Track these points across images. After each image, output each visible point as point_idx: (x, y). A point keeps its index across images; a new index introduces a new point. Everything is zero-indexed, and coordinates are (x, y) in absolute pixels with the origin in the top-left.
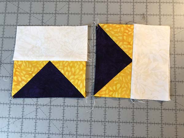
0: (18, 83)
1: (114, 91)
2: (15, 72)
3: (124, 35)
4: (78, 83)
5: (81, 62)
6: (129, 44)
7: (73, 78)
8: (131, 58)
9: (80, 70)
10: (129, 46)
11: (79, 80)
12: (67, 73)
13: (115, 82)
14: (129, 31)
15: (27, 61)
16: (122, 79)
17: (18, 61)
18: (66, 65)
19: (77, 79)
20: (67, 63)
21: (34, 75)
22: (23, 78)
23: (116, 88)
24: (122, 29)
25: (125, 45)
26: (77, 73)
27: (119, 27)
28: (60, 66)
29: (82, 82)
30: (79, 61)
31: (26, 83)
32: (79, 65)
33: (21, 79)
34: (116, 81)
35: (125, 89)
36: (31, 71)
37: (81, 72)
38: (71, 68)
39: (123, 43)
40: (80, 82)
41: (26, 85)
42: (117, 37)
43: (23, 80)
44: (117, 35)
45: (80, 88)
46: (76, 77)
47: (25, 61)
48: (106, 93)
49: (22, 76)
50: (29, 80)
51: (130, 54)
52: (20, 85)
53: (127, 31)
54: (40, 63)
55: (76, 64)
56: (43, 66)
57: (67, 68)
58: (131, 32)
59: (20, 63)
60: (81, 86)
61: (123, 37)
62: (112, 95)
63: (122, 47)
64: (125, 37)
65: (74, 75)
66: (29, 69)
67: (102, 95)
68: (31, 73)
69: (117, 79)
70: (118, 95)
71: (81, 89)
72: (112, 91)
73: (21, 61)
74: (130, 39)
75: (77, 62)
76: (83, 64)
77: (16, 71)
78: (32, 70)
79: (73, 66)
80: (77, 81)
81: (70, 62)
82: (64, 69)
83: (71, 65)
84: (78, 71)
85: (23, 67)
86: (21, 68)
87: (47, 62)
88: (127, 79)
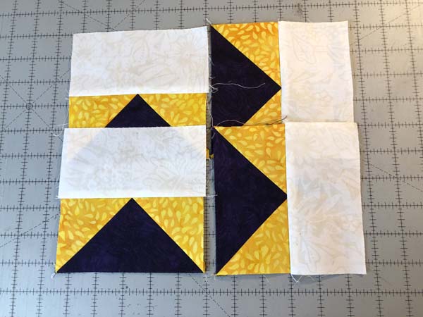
0: (69, 243)
1: (257, 262)
2: (63, 222)
3: (267, 147)
4: (188, 243)
5: (194, 199)
6: (278, 162)
7: (179, 233)
8: (284, 190)
9: (193, 216)
10: (278, 167)
11: (190, 236)
12: (166, 223)
13: (257, 244)
14: (276, 137)
15: (86, 199)
16: (271, 235)
17: (68, 200)
18: (164, 206)
19: (187, 233)
20: (167, 201)
21: (100, 227)
22: (78, 233)
23: (260, 255)
24: (262, 134)
25: (270, 165)
26: (185, 222)
27: (254, 132)
28: (152, 207)
29: (197, 240)
30: (191, 198)
31: (83, 245)
32: (191, 206)
33: (74, 235)
34: (259, 239)
35: (278, 255)
36: (94, 219)
37: (195, 220)
38: (175, 211)
39: (266, 162)
40: (192, 239)
41: (84, 248)
42: (252, 151)
43: (78, 238)
44: (252, 147)
45: (192, 252)
46: (185, 229)
47: (81, 199)
48: (240, 267)
49: (76, 230)
50: (91, 237)
51: (281, 183)
52: (71, 249)
53: (272, 138)
54: (113, 202)
55: (184, 204)
56: (118, 209)
57: (167, 211)
58: (281, 139)
59: (71, 204)
60: (195, 248)
61: (265, 152)
62: (253, 269)
63: (264, 171)
64: (268, 151)
65: (182, 226)
66: (91, 216)
67: (233, 271)
68: (94, 222)
69: (261, 235)
70: (265, 269)
71: (194, 255)
72: (253, 262)
73: (74, 200)
74: (279, 154)
75: (186, 198)
76: (198, 204)
77: (65, 220)
78: (97, 218)
79: (179, 208)
80: (186, 238)
81: (172, 199)
82: (160, 215)
83: (175, 205)
84: (187, 218)
85: (77, 211)
86: (73, 213)
87: (127, 201)
88: (280, 235)
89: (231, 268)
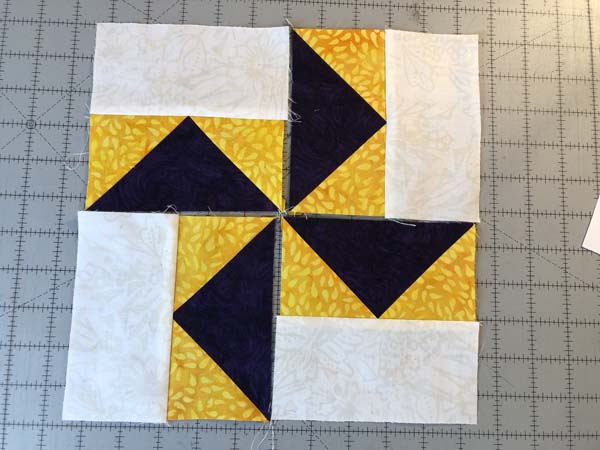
0: (460, 259)
2: (470, 289)
3: (195, 388)
4: (302, 255)
5: (293, 313)
6: (181, 365)
7: (313, 268)
8: (176, 325)
9: (295, 290)
10: (181, 357)
12: (331, 283)
13: (219, 255)
14: (181, 400)
15: (441, 319)
16: (200, 264)
17: (466, 319)
18: (334, 305)
19: (304, 267)
20: (330, 312)
21: (420, 280)
22: (449, 273)
23: (216, 240)
24: (200, 407)
25: (192, 361)
26: (305, 283)
27: (210, 410)
28: (351, 304)
29: (290, 258)
30: (297, 315)
31: (441, 258)
32: (297, 303)
33: (453, 272)
34: (218, 260)
35: (193, 239)
36: (429, 291)
37: (292, 284)
38: (319, 297)
39: (198, 366)
40: (297, 259)
41: (440, 254)
42: (216, 383)
43: (449, 267)
44: (216, 388)
45: (297, 243)
46: (307, 271)
47: (448, 320)
48: (244, 227)
49: (451, 278)
50: (432, 268)
51: (179, 335)
52: (457, 253)
53: (187, 400)
54: (403, 315)
55: (307, 307)
56: (397, 303)
57: (330, 298)
58: (174, 398)
59: (460, 314)
60: (293, 246)
61: (198, 381)
62: (227, 223)
63: (200, 352)
64: (193, 381)
65: (310, 276)
66: (434, 296)
67: (252, 222)
68: (429, 287)
69: (213, 265)
70: (211, 222)
71: (294, 239)
72: (228, 232)
73: (457, 320)
74: (178, 376)
75: (305, 314)
76: (287, 305)
77: (468, 292)
78: (424, 293)
79: (313, 301)
81: (322, 314)
82: (340, 293)
83: (319, 306)
84: (302, 288)
85: (453, 303)
86: (457, 300)
87: (385, 314)
88: (188, 264)
89: (256, 225)
